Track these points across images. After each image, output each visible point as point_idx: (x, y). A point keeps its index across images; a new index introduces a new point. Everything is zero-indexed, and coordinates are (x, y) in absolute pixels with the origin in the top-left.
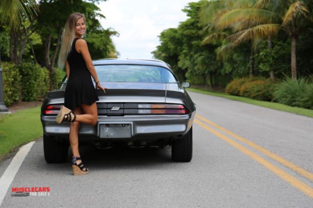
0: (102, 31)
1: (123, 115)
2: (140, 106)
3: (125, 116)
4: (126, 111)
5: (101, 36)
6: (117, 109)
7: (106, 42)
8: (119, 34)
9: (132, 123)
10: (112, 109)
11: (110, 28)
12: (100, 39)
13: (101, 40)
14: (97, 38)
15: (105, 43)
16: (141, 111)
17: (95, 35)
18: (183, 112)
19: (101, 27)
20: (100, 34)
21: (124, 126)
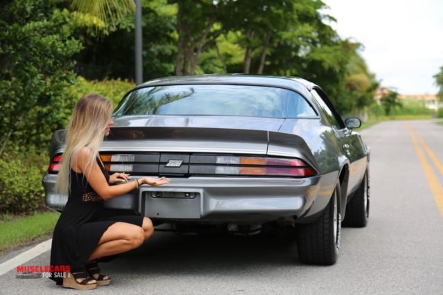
0: (339, 42)
1: (187, 175)
2: (220, 160)
3: (190, 178)
4: (193, 169)
5: (336, 50)
6: (178, 163)
7: (342, 58)
8: (364, 47)
9: (201, 191)
10: (168, 165)
11: (351, 38)
12: (334, 54)
13: (336, 56)
14: (330, 53)
15: (340, 60)
16: (220, 170)
17: (326, 48)
18: (302, 172)
19: (337, 36)
20: (334, 47)
21: (189, 197)
